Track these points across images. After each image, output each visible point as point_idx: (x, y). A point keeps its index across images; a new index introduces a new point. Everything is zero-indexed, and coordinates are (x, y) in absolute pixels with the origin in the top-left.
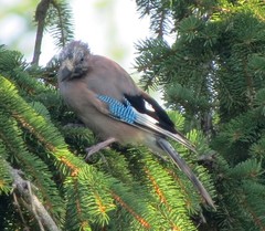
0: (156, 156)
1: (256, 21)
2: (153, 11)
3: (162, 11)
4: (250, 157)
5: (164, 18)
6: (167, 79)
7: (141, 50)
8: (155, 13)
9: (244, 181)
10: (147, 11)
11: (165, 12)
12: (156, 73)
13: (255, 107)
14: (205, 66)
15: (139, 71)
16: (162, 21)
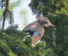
0: (38, 55)
1: (66, 16)
2: (37, 13)
4: (65, 55)
5: (40, 15)
8: (37, 14)
10: (35, 13)
13: (66, 41)
14: (52, 29)
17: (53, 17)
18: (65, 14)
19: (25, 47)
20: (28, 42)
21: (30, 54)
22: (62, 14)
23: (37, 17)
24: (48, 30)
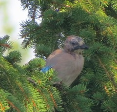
0: (31, 82)
1: (84, 12)
2: (30, 6)
3: (35, 7)
4: (80, 83)
5: (35, 10)
6: (37, 42)
7: (23, 26)
9: (77, 96)
10: (27, 6)
11: (36, 7)
12: (31, 39)
14: (57, 35)
15: (22, 37)
16: (34, 11)
17: (60, 13)
18: (81, 8)
19: (8, 67)
20: (14, 59)
21: (17, 81)
23: (30, 13)
24: (50, 37)
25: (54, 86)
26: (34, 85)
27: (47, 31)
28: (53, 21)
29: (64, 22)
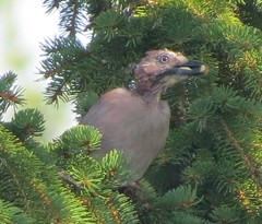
17: (133, 20)
18: (183, 7)
19: (13, 147)
20: (27, 127)
21: (35, 180)
22: (173, 9)
23: (63, 19)
24: (111, 75)
25: (122, 190)
26: (75, 190)
27: (104, 61)
28: (118, 38)
29: (144, 39)
